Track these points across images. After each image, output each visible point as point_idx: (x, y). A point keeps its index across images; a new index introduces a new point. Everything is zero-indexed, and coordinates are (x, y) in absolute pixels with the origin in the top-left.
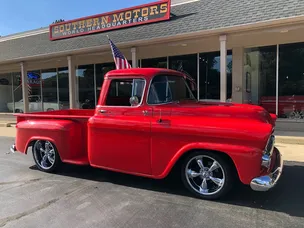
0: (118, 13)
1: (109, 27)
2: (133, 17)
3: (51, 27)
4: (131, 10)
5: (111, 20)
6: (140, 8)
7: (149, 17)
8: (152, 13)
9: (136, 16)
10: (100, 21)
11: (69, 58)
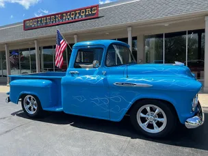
0: (66, 13)
1: (61, 22)
2: (75, 16)
4: (75, 11)
5: (62, 18)
7: (86, 16)
8: (87, 13)
9: (78, 15)
10: (55, 18)
11: (35, 41)
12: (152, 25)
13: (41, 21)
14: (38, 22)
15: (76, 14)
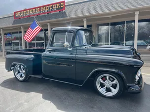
3: (15, 13)
6: (52, 4)
8: (57, 7)
11: (22, 27)
13: (26, 13)
14: (24, 13)
15: (50, 8)
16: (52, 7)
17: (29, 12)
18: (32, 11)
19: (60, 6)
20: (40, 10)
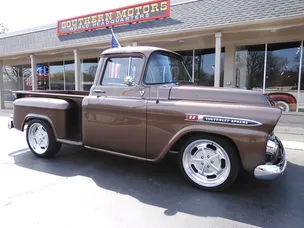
0: (121, 10)
1: (113, 23)
2: (135, 14)
3: (59, 22)
4: (134, 7)
6: (142, 5)
7: (150, 14)
8: (153, 11)
9: (138, 13)
10: (105, 18)
11: (75, 51)
12: (251, 30)
13: (83, 22)
14: (78, 23)
15: (135, 12)
16: (141, 11)
17: (91, 20)
18: (97, 19)
19: (159, 8)
20: (114, 17)
